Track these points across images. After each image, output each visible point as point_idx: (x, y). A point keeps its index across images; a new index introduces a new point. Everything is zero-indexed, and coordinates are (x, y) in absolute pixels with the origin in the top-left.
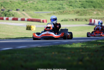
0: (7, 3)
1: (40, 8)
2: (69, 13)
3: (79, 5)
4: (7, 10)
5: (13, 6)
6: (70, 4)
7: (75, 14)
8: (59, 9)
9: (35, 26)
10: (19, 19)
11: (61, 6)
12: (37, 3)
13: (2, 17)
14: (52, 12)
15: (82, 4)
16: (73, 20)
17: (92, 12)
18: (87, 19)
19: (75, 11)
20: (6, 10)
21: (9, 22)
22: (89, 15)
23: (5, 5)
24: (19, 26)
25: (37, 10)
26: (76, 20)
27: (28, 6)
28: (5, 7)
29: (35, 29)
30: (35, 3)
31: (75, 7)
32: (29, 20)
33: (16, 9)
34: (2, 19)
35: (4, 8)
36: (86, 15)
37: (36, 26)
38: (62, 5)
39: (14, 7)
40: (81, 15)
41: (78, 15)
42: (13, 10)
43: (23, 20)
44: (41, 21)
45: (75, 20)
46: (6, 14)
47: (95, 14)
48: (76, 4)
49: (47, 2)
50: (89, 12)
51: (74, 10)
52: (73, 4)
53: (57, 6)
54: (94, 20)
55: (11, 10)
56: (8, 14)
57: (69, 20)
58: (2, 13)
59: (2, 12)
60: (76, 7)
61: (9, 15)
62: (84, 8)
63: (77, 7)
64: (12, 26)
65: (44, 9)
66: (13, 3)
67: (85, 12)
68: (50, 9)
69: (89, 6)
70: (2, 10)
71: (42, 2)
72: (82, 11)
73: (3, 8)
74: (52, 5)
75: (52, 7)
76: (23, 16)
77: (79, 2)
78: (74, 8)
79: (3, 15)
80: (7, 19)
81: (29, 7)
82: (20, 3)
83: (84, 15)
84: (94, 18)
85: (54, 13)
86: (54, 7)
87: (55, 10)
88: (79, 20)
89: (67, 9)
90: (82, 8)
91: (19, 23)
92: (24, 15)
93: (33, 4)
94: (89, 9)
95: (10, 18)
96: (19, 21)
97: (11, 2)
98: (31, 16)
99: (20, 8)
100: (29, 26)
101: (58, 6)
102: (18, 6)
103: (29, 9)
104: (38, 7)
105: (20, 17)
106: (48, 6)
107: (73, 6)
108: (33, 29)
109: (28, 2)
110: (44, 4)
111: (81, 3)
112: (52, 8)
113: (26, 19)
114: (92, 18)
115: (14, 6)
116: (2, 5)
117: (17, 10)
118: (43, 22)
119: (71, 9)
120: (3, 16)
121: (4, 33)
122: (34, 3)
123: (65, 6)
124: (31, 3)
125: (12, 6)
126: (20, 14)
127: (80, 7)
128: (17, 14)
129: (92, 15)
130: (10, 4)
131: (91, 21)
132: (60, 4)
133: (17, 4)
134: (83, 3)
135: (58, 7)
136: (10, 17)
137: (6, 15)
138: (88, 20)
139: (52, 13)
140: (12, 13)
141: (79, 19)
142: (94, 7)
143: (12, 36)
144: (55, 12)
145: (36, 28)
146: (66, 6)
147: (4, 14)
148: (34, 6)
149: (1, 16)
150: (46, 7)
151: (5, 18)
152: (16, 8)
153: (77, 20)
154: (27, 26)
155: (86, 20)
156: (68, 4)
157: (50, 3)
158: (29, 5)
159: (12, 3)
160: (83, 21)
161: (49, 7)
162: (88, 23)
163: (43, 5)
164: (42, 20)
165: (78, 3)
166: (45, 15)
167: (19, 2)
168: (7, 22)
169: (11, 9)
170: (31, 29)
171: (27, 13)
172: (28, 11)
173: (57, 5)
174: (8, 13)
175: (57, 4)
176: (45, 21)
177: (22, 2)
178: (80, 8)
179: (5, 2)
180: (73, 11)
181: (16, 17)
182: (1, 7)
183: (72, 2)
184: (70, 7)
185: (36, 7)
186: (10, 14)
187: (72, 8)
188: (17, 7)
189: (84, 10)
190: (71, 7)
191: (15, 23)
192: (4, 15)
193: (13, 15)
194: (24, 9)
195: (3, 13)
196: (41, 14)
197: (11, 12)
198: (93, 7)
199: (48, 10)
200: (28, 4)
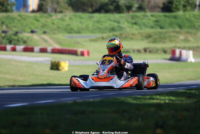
0: (13, 19)
1: (75, 28)
2: (132, 39)
3: (151, 22)
4: (13, 33)
5: (25, 24)
6: (134, 21)
7: (142, 40)
8: (113, 29)
9: (67, 62)
10: (37, 49)
11: (116, 24)
12: (70, 18)
13: (3, 46)
14: (99, 35)
15: (157, 21)
16: (139, 51)
17: (176, 37)
18: (165, 49)
19: (144, 35)
20: (10, 32)
21: (17, 55)
22: (171, 41)
23: (10, 23)
24: (36, 63)
25: (70, 33)
26: (145, 50)
27: (53, 24)
28: (9, 25)
29: (66, 68)
30: (67, 18)
31: (143, 27)
32: (55, 51)
33: (29, 30)
34: (4, 49)
35: (8, 27)
36: (164, 42)
37: (69, 63)
38: (119, 22)
39: (25, 26)
40: (155, 41)
41: (150, 42)
42: (25, 31)
43: (43, 51)
44: (79, 53)
45: (143, 51)
46: (10, 39)
47: (182, 40)
48: (144, 21)
49: (90, 17)
50: (170, 36)
51: (142, 31)
52: (139, 21)
53: (108, 24)
54: (181, 52)
55: (21, 33)
56: (14, 40)
57: (131, 51)
58: (3, 38)
59: (3, 35)
60: (146, 26)
61: (18, 42)
62: (161, 28)
63: (148, 27)
64: (22, 62)
65: (83, 29)
66: (25, 19)
67: (163, 36)
68: (95, 29)
69: (171, 25)
70: (3, 32)
71: (81, 18)
72: (156, 34)
73: (4, 28)
74: (98, 22)
75: (99, 26)
76: (44, 43)
77: (151, 18)
78: (141, 28)
79: (4, 41)
80: (14, 49)
81: (55, 27)
82: (38, 18)
83: (160, 41)
84: (179, 48)
85: (103, 38)
86: (103, 27)
87: (105, 33)
88: (151, 52)
89: (128, 30)
90: (156, 29)
91: (37, 57)
92: (46, 41)
93: (63, 20)
94: (170, 30)
95: (20, 47)
96: (37, 52)
97: (20, 16)
98: (59, 43)
99: (37, 28)
100: (55, 62)
101: (110, 25)
102: (33, 24)
103: (56, 29)
104: (72, 26)
105: (37, 46)
106: (91, 25)
107: (139, 25)
108: (63, 68)
109: (54, 17)
110: (83, 21)
111: (154, 19)
112: (99, 28)
113: (49, 49)
114: (175, 47)
115: (27, 25)
116: (3, 23)
117: (32, 32)
118: (82, 54)
119: (135, 30)
120: (5, 44)
121: (8, 77)
122: (65, 18)
123: (123, 23)
124: (59, 19)
125: (22, 24)
126: (37, 40)
127: (154, 26)
128: (31, 40)
129: (176, 42)
130: (19, 20)
131: (174, 52)
132: (115, 21)
133: (32, 20)
134: (159, 19)
135: (110, 27)
136: (19, 45)
137: (10, 42)
138: (169, 51)
139: (100, 38)
140: (22, 39)
141: (151, 49)
142: (180, 27)
143: (23, 81)
144: (104, 35)
145: (69, 66)
146: (125, 25)
147: (8, 39)
148: (65, 24)
149: (2, 44)
150: (87, 27)
151: (9, 47)
152: (30, 28)
153: (148, 50)
154: (52, 62)
155: (165, 52)
156: (130, 20)
157: (95, 19)
158: (55, 22)
159: (22, 18)
160: (159, 52)
161: (93, 25)
162: (169, 56)
163: (81, 23)
164: (79, 50)
165: (149, 19)
166: (85, 41)
167: (36, 17)
168: (13, 55)
169: (20, 31)
170: (60, 68)
171: (51, 38)
172: (54, 33)
173: (109, 22)
174: (16, 38)
175: (110, 20)
176: (86, 54)
177: (41, 17)
178: (152, 27)
179: (8, 16)
180: (139, 33)
181: (30, 45)
182: (2, 26)
183: (137, 17)
184: (133, 27)
185: (68, 27)
186: (20, 39)
187: (137, 29)
188: (32, 26)
189: (160, 33)
190: (135, 27)
191: (29, 56)
192: (8, 41)
193: (25, 42)
194: (45, 29)
195: (6, 38)
196: (79, 40)
197: (20, 36)
198: (177, 27)
199: (93, 32)
200: (53, 20)
